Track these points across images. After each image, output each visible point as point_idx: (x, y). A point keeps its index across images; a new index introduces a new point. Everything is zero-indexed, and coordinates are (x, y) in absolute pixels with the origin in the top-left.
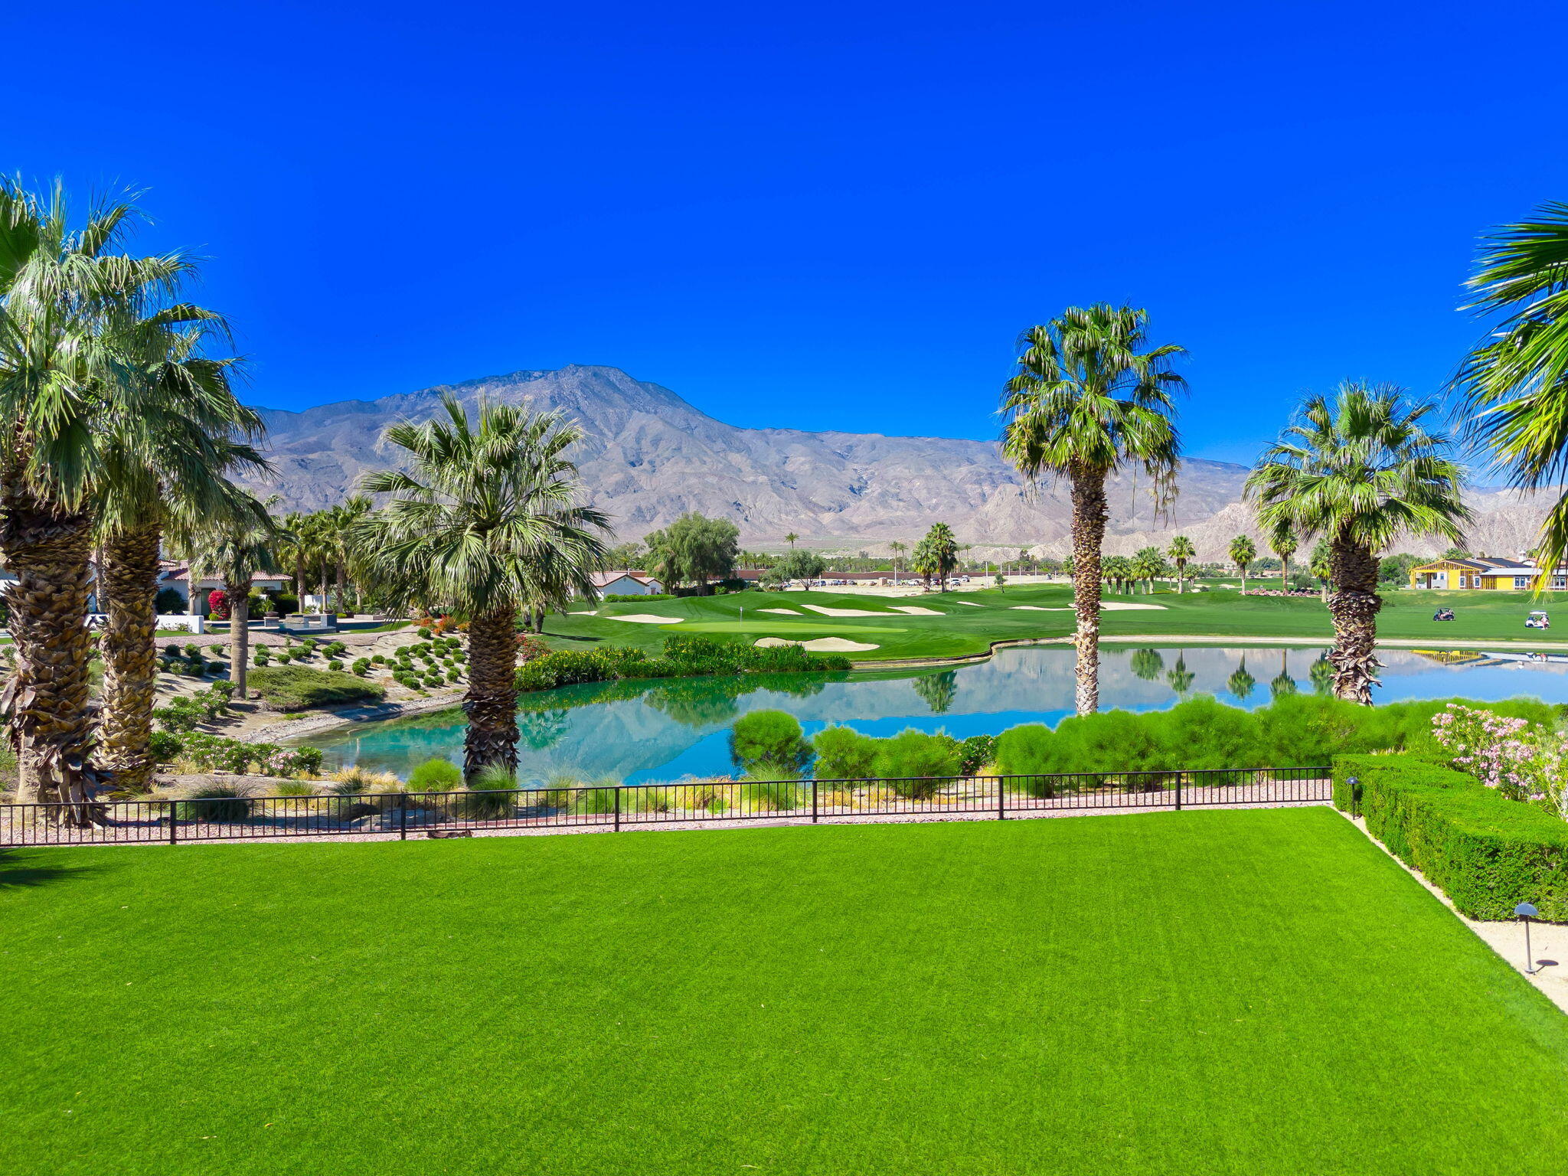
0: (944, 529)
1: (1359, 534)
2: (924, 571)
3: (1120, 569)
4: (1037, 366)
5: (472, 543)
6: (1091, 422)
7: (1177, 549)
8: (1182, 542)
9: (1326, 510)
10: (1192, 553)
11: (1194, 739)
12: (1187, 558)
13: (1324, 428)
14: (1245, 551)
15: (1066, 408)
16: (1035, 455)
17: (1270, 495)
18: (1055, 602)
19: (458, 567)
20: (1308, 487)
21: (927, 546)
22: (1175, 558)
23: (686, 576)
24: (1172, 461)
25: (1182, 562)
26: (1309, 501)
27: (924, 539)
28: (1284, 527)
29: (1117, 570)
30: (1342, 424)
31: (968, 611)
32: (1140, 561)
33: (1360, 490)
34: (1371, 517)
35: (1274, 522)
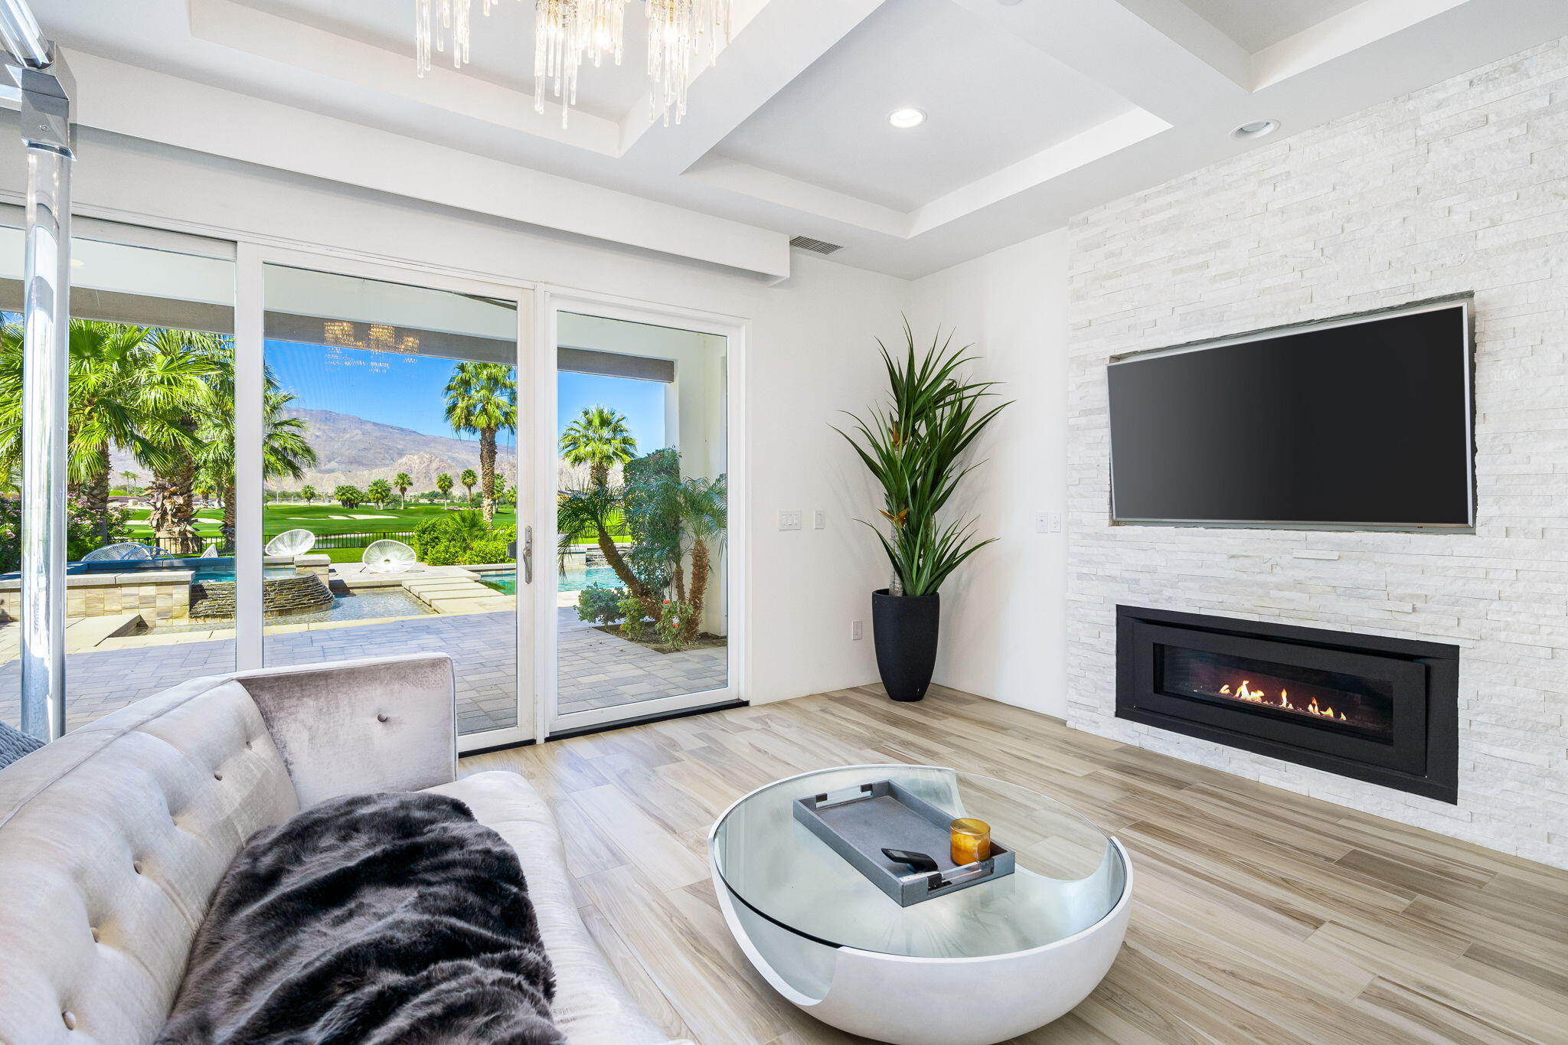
2: (203, 492)
3: (351, 494)
7: (400, 481)
10: (411, 484)
12: (407, 487)
14: (447, 483)
18: (318, 515)
22: (399, 486)
29: (349, 495)
32: (375, 488)
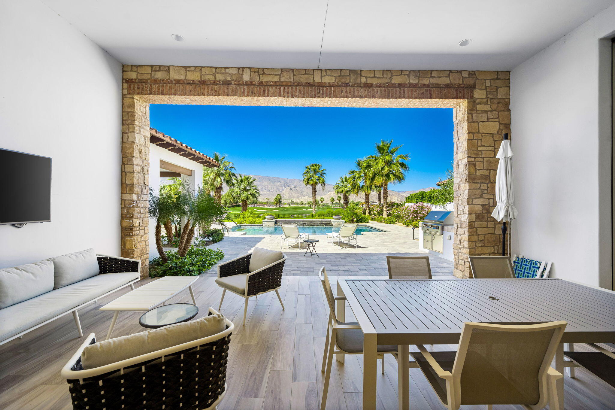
0: (280, 195)
1: (346, 194)
4: (308, 171)
5: (245, 192)
6: (315, 179)
8: (322, 198)
9: (343, 191)
11: (329, 214)
13: (342, 181)
15: (312, 177)
16: (308, 183)
17: (336, 189)
19: (245, 195)
20: (340, 188)
21: (277, 198)
23: (228, 204)
24: (325, 184)
25: (322, 202)
26: (340, 190)
27: (276, 197)
28: (338, 192)
30: (344, 180)
31: (285, 210)
33: (346, 188)
34: (347, 192)
35: (337, 192)
